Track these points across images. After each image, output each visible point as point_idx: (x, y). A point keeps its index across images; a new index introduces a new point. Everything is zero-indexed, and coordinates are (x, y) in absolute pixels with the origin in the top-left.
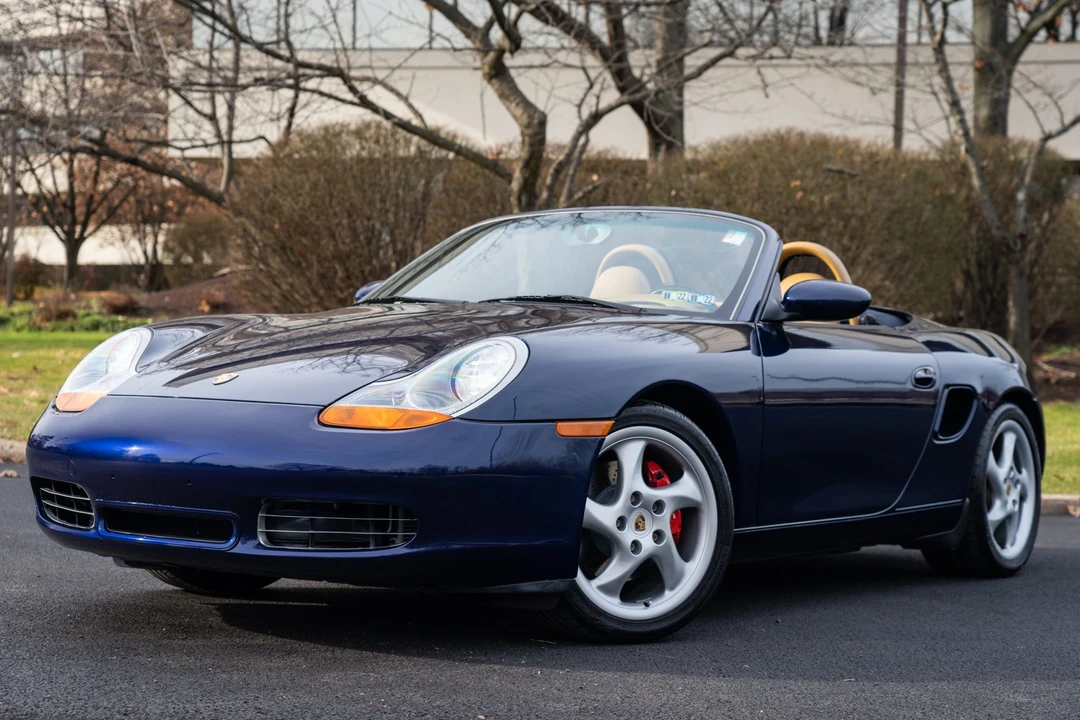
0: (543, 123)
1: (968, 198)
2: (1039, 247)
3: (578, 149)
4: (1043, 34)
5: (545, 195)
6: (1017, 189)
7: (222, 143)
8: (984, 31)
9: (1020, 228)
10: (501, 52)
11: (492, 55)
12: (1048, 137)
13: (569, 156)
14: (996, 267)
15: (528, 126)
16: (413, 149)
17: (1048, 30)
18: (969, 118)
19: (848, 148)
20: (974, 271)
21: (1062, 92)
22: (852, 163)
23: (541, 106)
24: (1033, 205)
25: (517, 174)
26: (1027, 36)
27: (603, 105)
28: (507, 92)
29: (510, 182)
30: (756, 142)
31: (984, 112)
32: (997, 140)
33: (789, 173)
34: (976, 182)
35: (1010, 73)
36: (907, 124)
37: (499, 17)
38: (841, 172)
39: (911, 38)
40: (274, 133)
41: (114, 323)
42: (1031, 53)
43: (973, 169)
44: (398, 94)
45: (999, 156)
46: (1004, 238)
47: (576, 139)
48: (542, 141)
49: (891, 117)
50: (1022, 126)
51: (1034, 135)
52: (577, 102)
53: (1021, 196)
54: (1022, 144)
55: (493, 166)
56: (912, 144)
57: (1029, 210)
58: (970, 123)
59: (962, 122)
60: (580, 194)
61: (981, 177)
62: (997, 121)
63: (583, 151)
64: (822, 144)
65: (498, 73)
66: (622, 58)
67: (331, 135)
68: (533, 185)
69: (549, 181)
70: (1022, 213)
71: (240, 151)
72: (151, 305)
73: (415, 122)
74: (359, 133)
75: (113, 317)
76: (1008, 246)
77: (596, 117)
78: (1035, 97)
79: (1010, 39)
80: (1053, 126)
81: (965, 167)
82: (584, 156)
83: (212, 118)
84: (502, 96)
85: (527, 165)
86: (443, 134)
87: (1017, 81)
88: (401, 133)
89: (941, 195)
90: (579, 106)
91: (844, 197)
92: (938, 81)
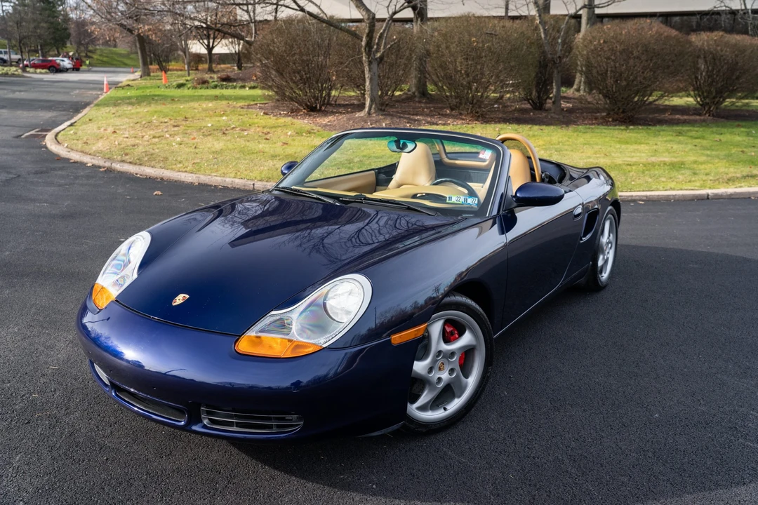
0: (374, 18)
5: (375, 47)
6: (559, 38)
13: (384, 30)
15: (368, 19)
22: (495, 30)
23: (373, 10)
25: (364, 39)
27: (398, 8)
28: (359, 5)
29: (362, 41)
33: (471, 34)
38: (491, 34)
41: (222, 85)
43: (541, 29)
44: (316, 6)
46: (553, 58)
48: (374, 25)
52: (387, 5)
57: (562, 46)
60: (389, 46)
61: (545, 33)
68: (371, 43)
69: (377, 41)
72: (235, 77)
75: (222, 83)
83: (247, 12)
84: (357, 7)
85: (368, 35)
90: (388, 7)
91: (493, 44)
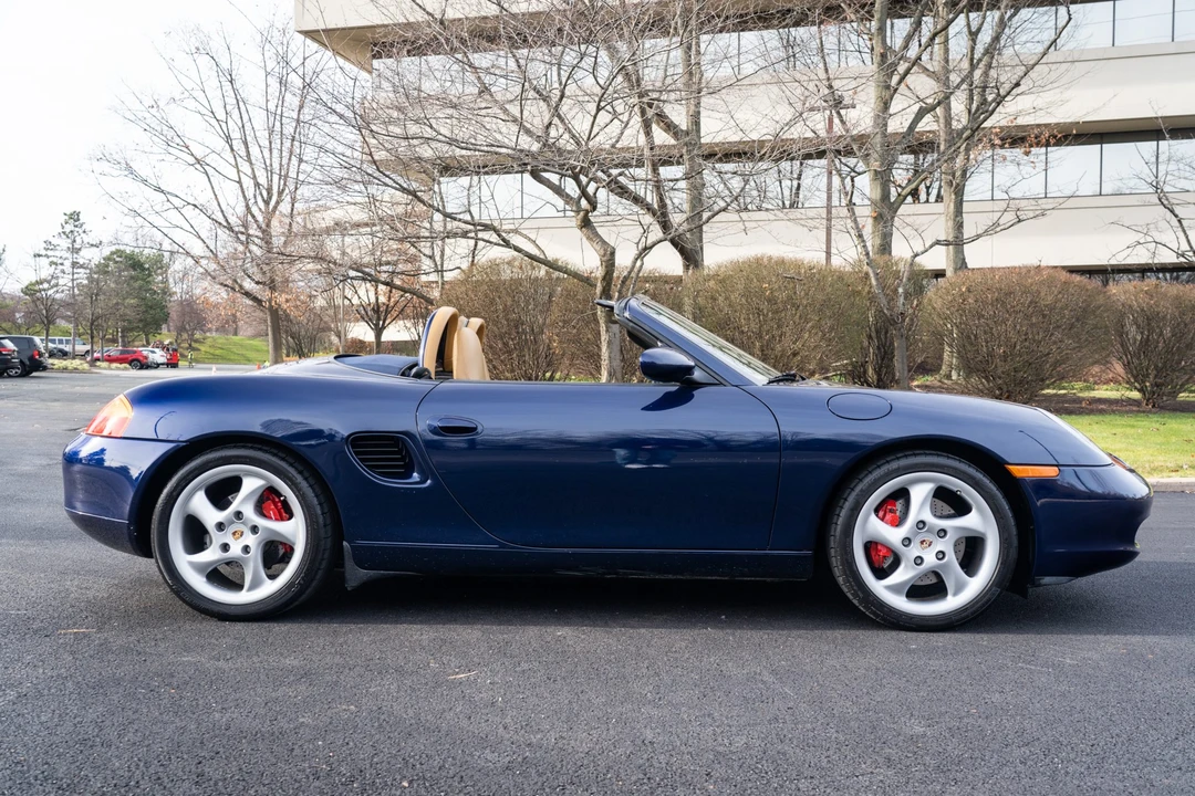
0: (613, 254)
1: (869, 292)
2: (912, 320)
3: (636, 270)
4: (909, 199)
5: (616, 296)
6: (899, 286)
7: (437, 271)
8: (877, 195)
9: (901, 309)
10: (587, 212)
11: (582, 214)
12: (916, 255)
13: (630, 273)
14: (886, 333)
15: (604, 256)
16: (543, 273)
17: (913, 197)
18: (869, 244)
19: (798, 265)
20: (874, 335)
21: (923, 228)
22: (799, 273)
23: (613, 244)
24: (907, 295)
25: (599, 284)
26: (901, 199)
27: (649, 242)
28: (592, 236)
29: (595, 287)
30: (744, 263)
31: (878, 241)
32: (886, 257)
33: (761, 280)
34: (874, 282)
35: (893, 218)
36: (833, 251)
37: (584, 193)
38: (793, 278)
39: (835, 202)
40: (465, 265)
42: (903, 210)
43: (872, 275)
44: (530, 239)
45: (887, 266)
46: (892, 315)
47: (635, 263)
48: (613, 265)
49: (824, 247)
50: (901, 250)
51: (908, 255)
52: (636, 240)
53: (901, 290)
54: (901, 259)
55: (587, 281)
56: (836, 261)
57: (906, 298)
58: (870, 249)
59: (864, 246)
61: (877, 279)
62: (885, 248)
63: (639, 271)
64: (782, 262)
65: (586, 223)
66: (664, 215)
67: (494, 266)
68: (609, 291)
69: (617, 287)
70: (902, 300)
71: (448, 276)
73: (542, 256)
74: (509, 263)
76: (893, 320)
77: (647, 249)
78: (908, 231)
79: (892, 200)
80: (919, 249)
81: (867, 274)
82: (641, 275)
83: (431, 257)
84: (588, 238)
85: (604, 279)
86: (560, 264)
87: (897, 221)
88: (535, 263)
89: (853, 290)
91: (795, 293)
92: (850, 224)
